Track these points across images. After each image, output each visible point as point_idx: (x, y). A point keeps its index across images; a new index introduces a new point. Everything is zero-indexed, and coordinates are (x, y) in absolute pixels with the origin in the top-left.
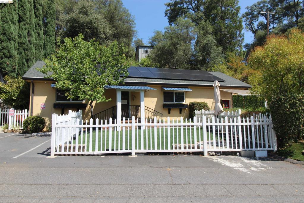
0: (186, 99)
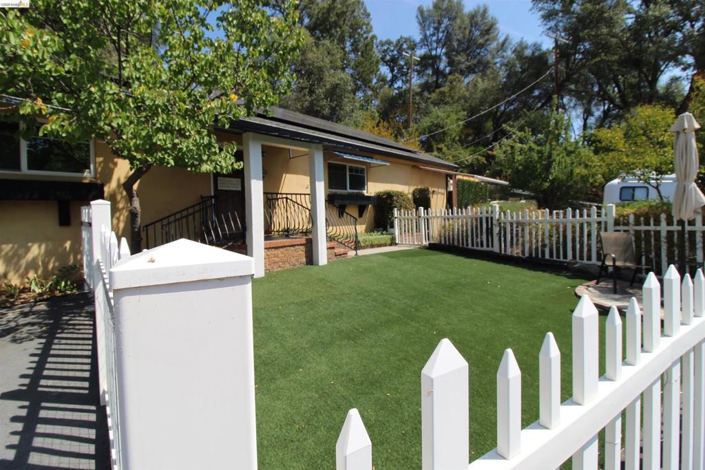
0: (369, 183)
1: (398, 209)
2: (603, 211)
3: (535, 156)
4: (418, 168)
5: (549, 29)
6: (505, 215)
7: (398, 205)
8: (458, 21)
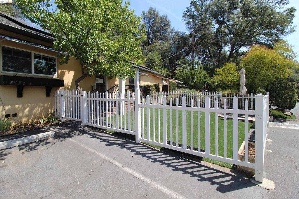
0: (141, 82)
1: (152, 91)
2: (219, 93)
3: (190, 74)
4: (155, 76)
5: (188, 28)
6: (190, 94)
7: (151, 90)
8: (157, 20)
